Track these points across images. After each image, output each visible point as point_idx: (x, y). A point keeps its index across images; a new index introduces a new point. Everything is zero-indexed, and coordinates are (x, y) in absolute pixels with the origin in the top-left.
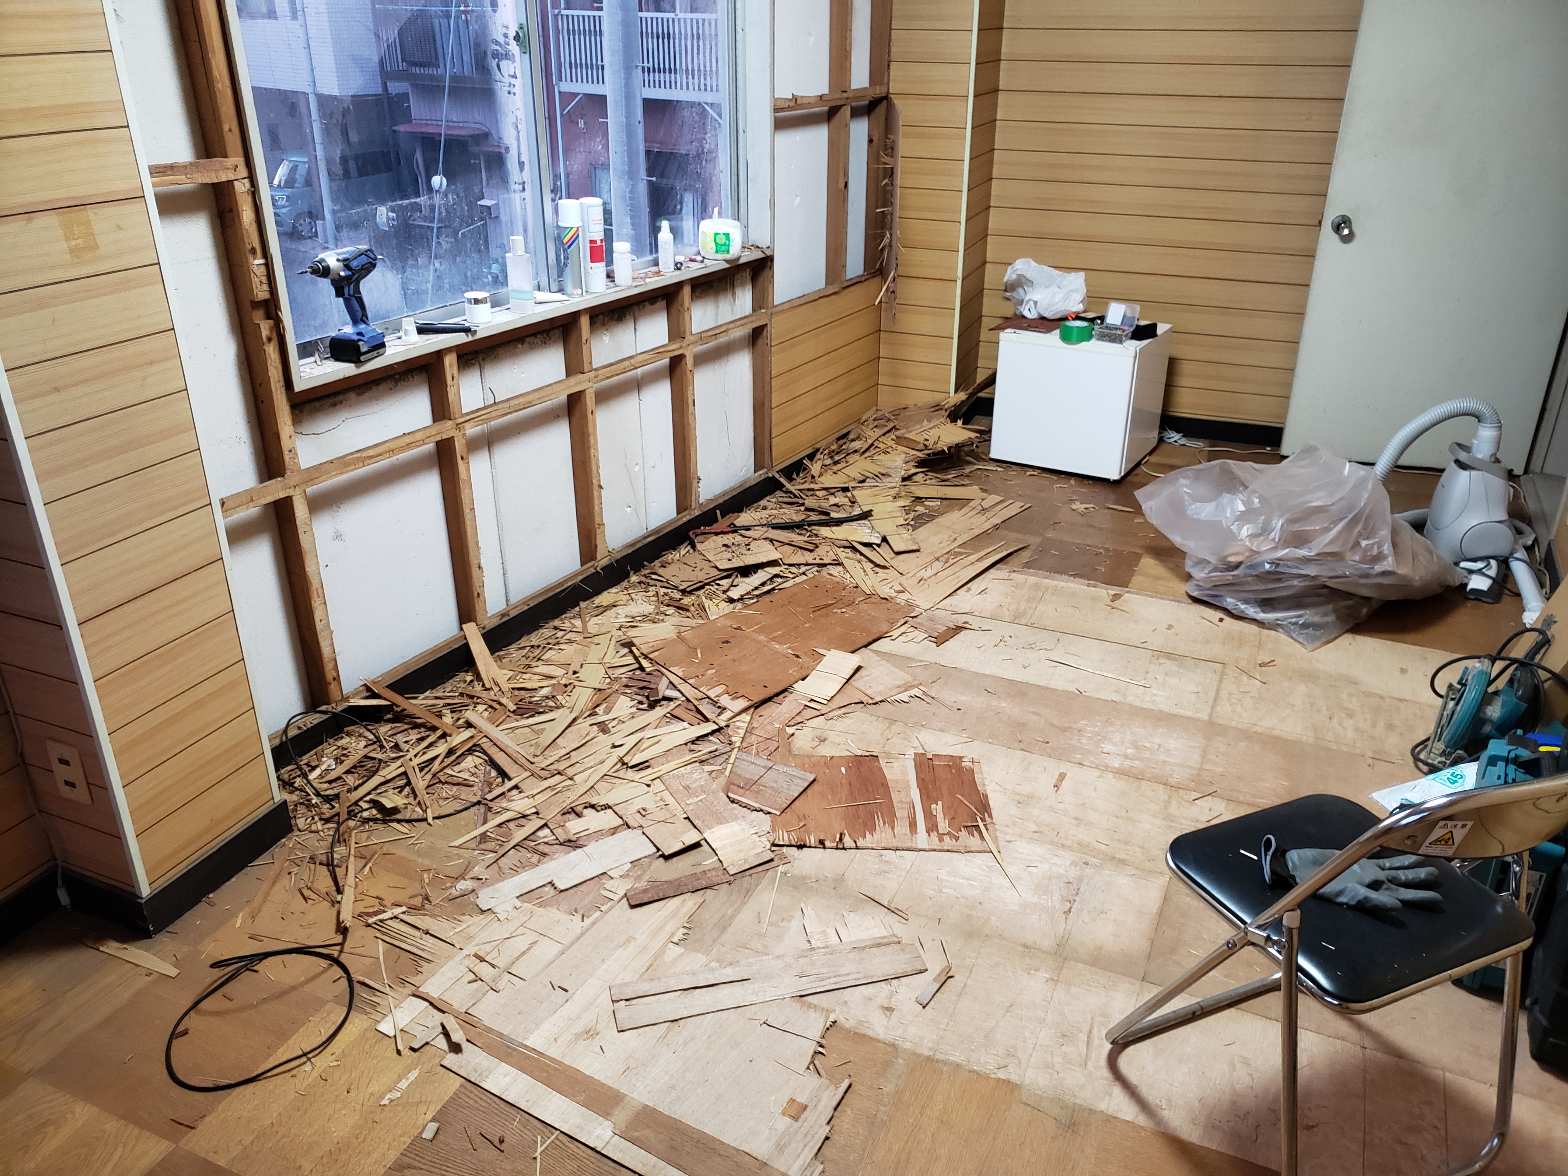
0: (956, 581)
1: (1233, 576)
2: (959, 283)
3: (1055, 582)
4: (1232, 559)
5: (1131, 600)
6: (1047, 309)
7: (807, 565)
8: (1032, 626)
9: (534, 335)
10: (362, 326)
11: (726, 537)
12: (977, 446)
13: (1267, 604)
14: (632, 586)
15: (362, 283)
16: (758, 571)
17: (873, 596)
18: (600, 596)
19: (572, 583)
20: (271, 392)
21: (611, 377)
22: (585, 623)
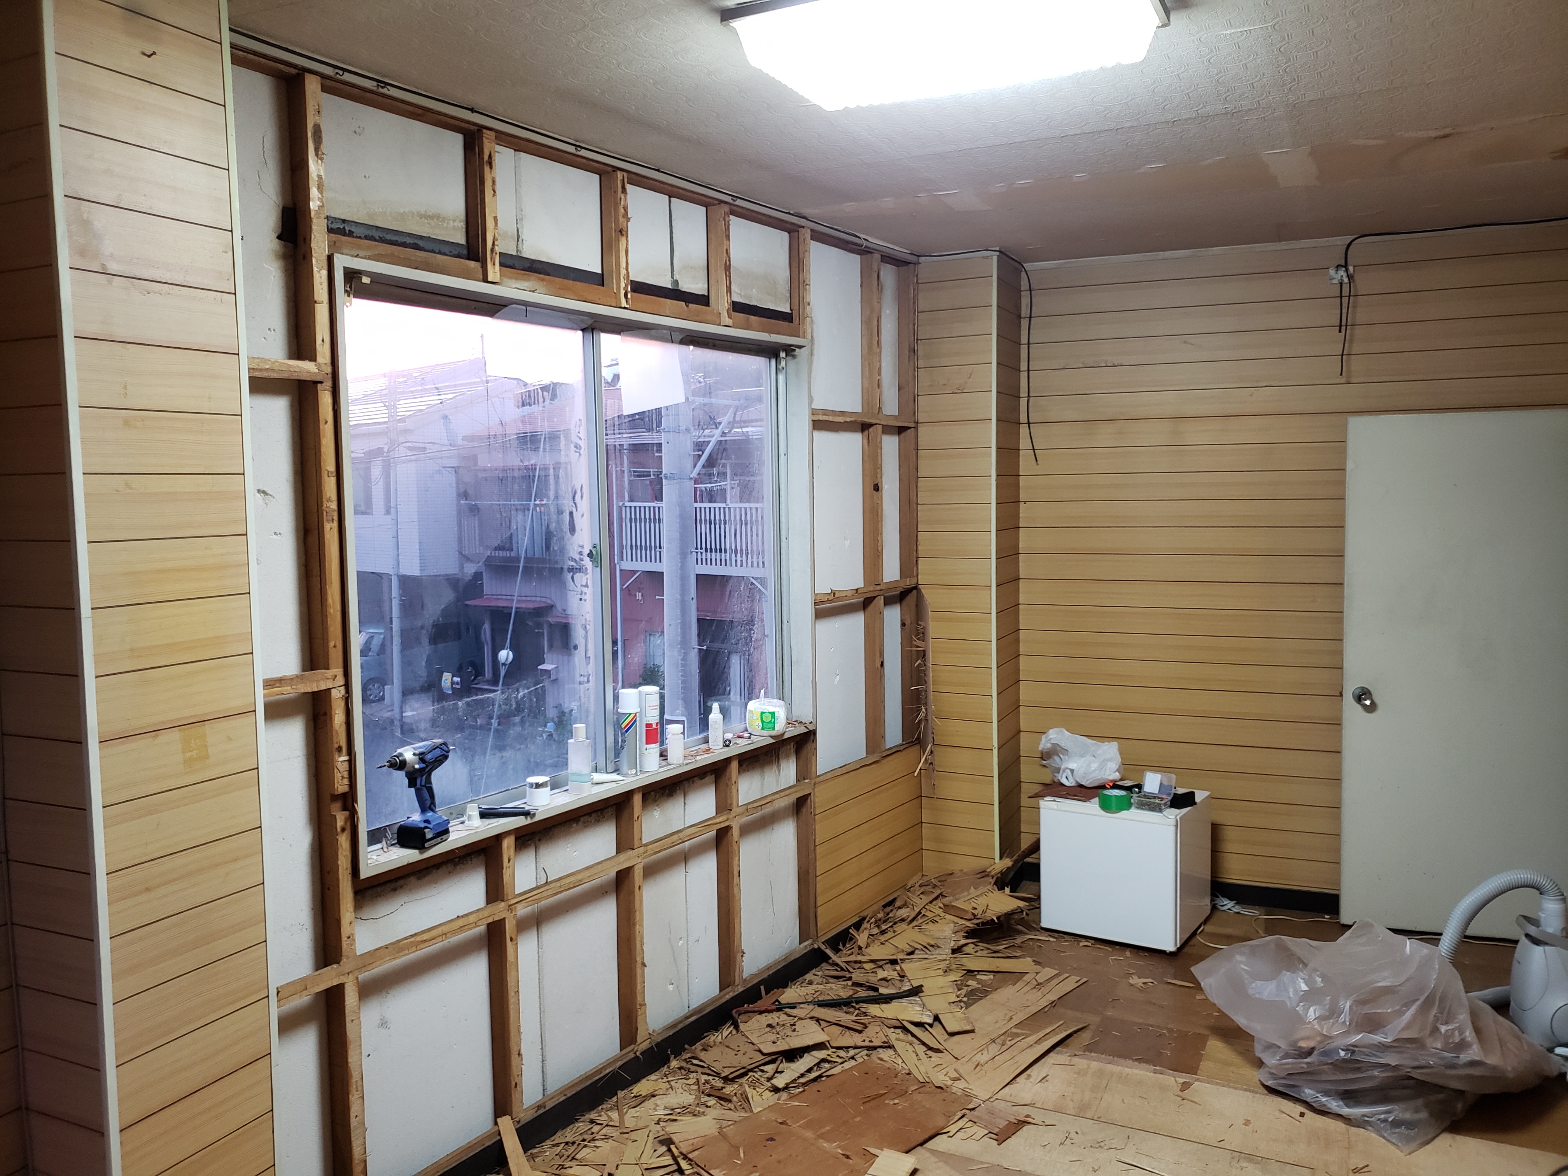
0: (1015, 1066)
1: (1307, 1063)
2: (995, 752)
3: (1120, 1068)
4: (1304, 1044)
5: (1201, 1088)
6: (1084, 777)
7: (855, 1048)
8: (1098, 1120)
9: (590, 814)
10: (430, 814)
11: (770, 1016)
12: (1027, 914)
13: (1350, 1097)
14: (673, 1072)
15: (433, 773)
16: (806, 1055)
17: (926, 1084)
18: (639, 1085)
19: (611, 1069)
20: (338, 879)
21: (659, 852)
22: (621, 1116)
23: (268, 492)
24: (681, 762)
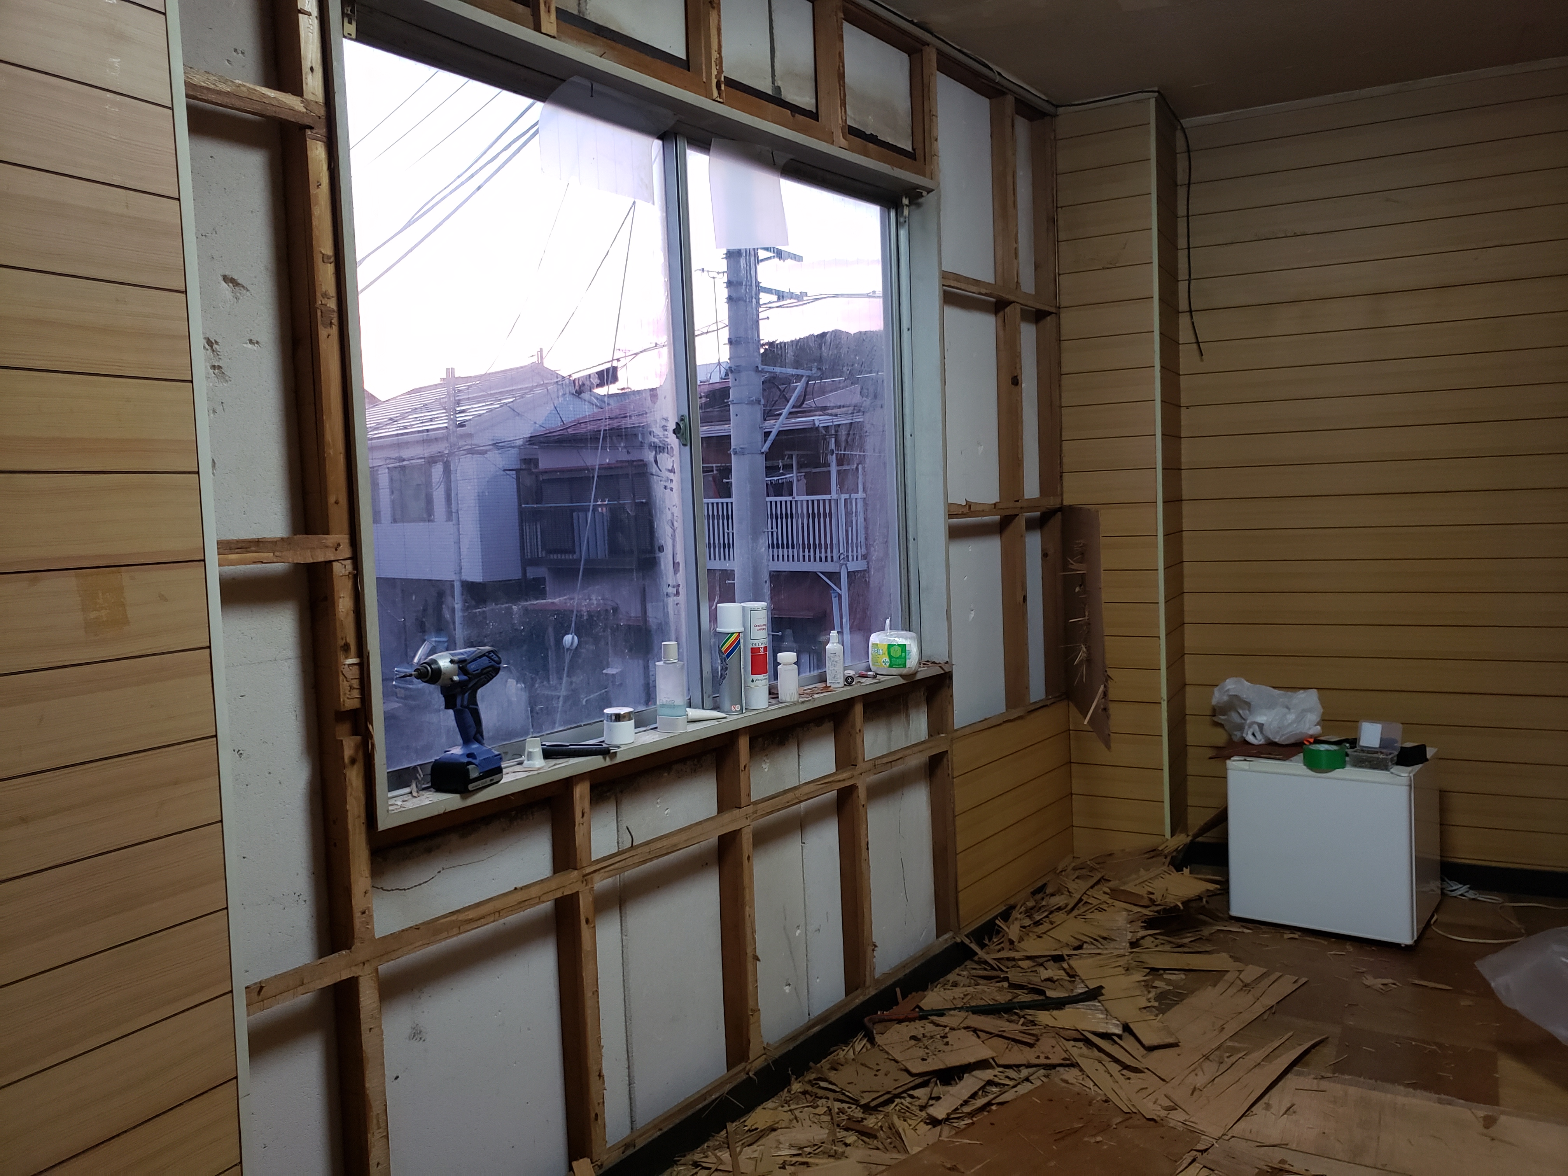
2: (1163, 705)
5: (1512, 1124)
6: (1278, 732)
7: (1029, 1066)
9: (683, 760)
10: (475, 746)
11: (912, 1025)
12: (1211, 901)
14: (795, 1098)
15: (479, 691)
16: (966, 1075)
17: (1134, 1115)
18: (753, 1115)
19: (718, 1095)
20: (346, 830)
21: (772, 812)
22: (734, 1156)
23: (239, 281)
24: (796, 699)
